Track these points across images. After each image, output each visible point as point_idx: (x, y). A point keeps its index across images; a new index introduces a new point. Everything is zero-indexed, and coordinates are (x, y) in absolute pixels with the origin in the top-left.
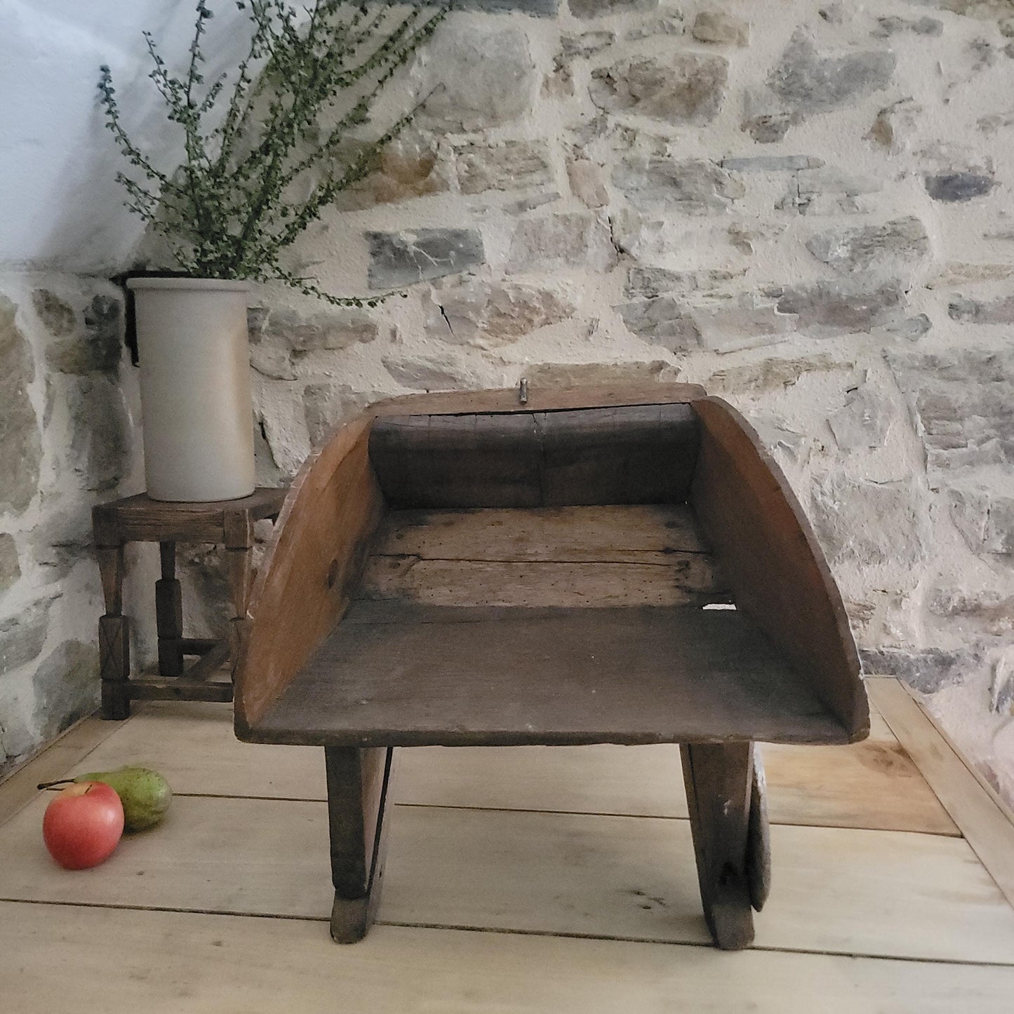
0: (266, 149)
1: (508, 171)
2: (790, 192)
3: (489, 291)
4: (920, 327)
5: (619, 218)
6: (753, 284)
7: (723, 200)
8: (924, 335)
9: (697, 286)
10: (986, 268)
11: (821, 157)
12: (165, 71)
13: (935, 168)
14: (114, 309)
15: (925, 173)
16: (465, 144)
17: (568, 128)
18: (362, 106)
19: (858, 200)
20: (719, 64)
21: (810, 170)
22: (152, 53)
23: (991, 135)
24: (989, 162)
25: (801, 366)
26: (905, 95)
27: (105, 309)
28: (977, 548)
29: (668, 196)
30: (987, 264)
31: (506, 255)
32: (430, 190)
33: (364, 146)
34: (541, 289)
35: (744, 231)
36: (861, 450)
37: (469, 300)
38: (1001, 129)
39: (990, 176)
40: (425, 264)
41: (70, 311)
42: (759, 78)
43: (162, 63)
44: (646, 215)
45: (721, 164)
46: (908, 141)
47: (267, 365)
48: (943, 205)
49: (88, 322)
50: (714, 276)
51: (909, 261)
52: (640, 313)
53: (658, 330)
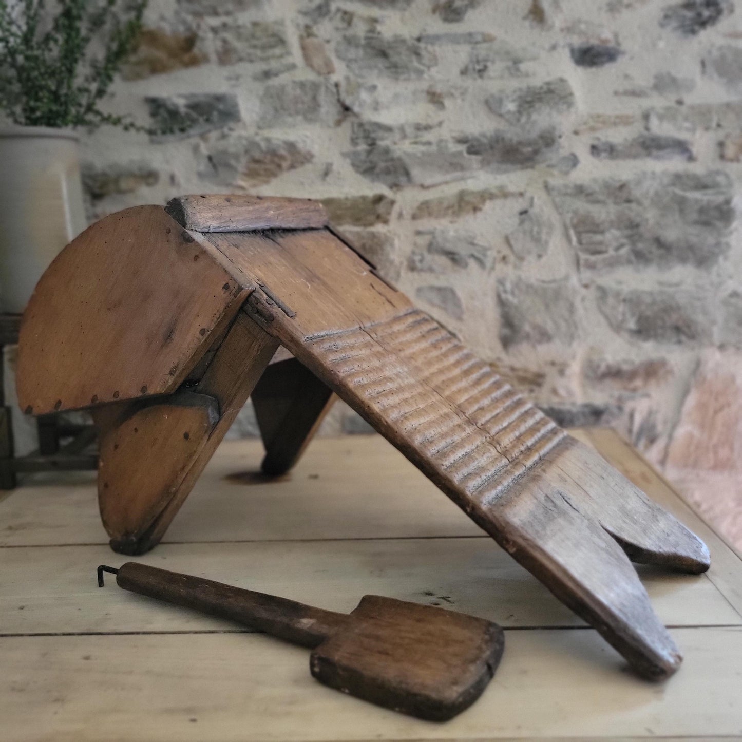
1: (255, 47)
2: (472, 61)
3: (245, 143)
4: (571, 164)
5: (343, 84)
6: (446, 133)
7: (422, 67)
8: (574, 169)
9: (405, 136)
10: (617, 117)
11: (493, 33)
13: (577, 41)
15: (570, 45)
16: (220, 24)
17: (300, 12)
19: (523, 67)
21: (485, 44)
23: (617, 16)
24: (616, 36)
25: (486, 196)
28: (617, 328)
29: (380, 65)
30: (617, 114)
31: (257, 114)
32: (194, 62)
35: (439, 92)
36: (531, 258)
37: (230, 151)
38: (623, 10)
39: (617, 47)
40: (194, 121)
44: (364, 80)
45: (419, 39)
46: (557, 20)
48: (585, 70)
50: (419, 128)
51: (561, 113)
52: (363, 157)
53: (377, 170)
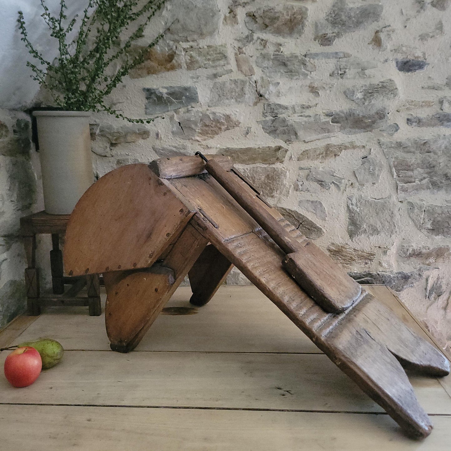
0: (97, 50)
1: (209, 60)
2: (336, 69)
3: (201, 115)
4: (394, 129)
5: (259, 81)
6: (319, 110)
7: (306, 72)
8: (396, 133)
9: (295, 112)
10: (423, 102)
11: (350, 52)
12: (49, 14)
13: (400, 57)
14: (26, 125)
15: (396, 59)
16: (189, 47)
17: (236, 40)
18: (141, 30)
19: (367, 72)
20: (304, 9)
21: (345, 58)
22: (42, 5)
23: (425, 42)
24: (424, 54)
25: (342, 147)
26: (387, 24)
27: (22, 125)
28: (420, 227)
29: (282, 71)
30: (423, 100)
31: (208, 98)
32: (173, 68)
33: (142, 48)
34: (225, 114)
35: (316, 86)
36: (368, 185)
37: (192, 119)
38: (429, 39)
39: (424, 61)
40: (171, 103)
41: (6, 127)
42: (322, 16)
43: (47, 9)
44: (272, 79)
45: (305, 56)
46: (388, 45)
47: (99, 150)
48: (404, 74)
49: (15, 131)
50: (303, 107)
51: (389, 99)
52: (269, 124)
53: (278, 132)
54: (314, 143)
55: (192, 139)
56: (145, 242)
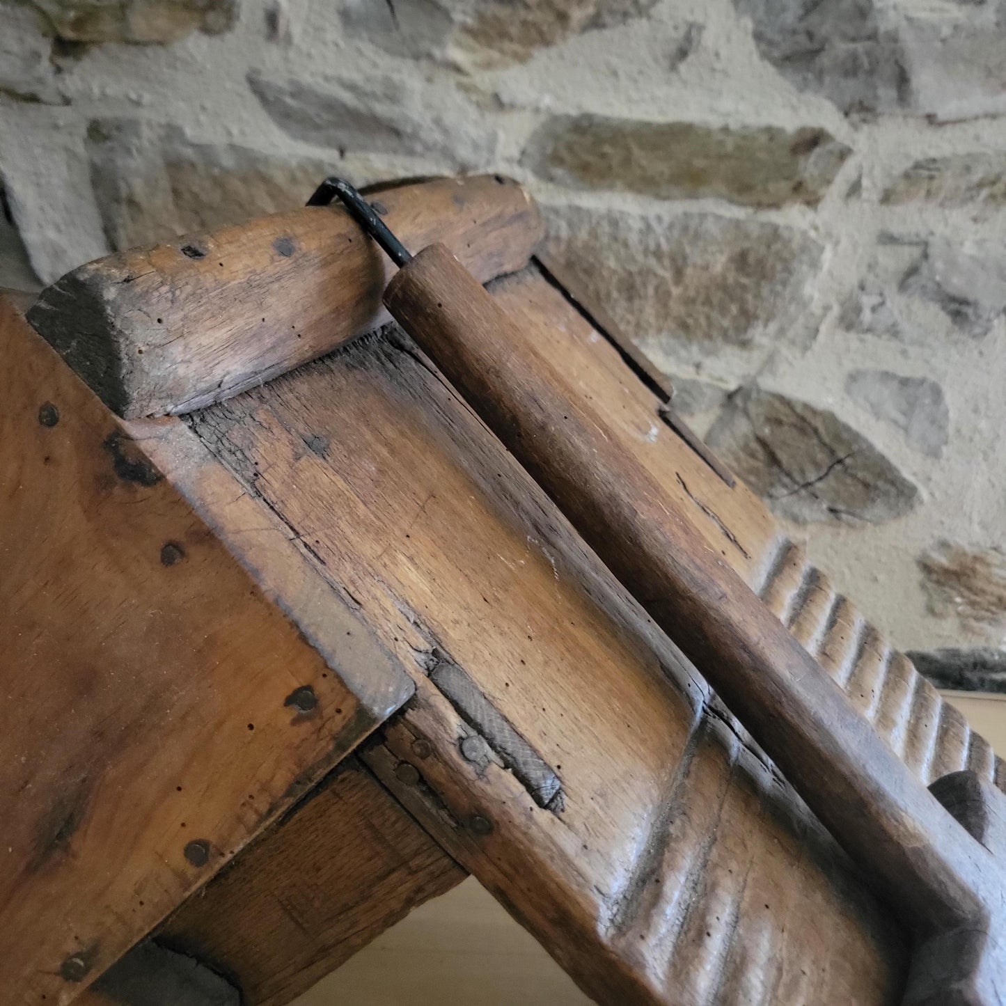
54: (971, 129)
55: (430, 56)
56: (31, 869)
